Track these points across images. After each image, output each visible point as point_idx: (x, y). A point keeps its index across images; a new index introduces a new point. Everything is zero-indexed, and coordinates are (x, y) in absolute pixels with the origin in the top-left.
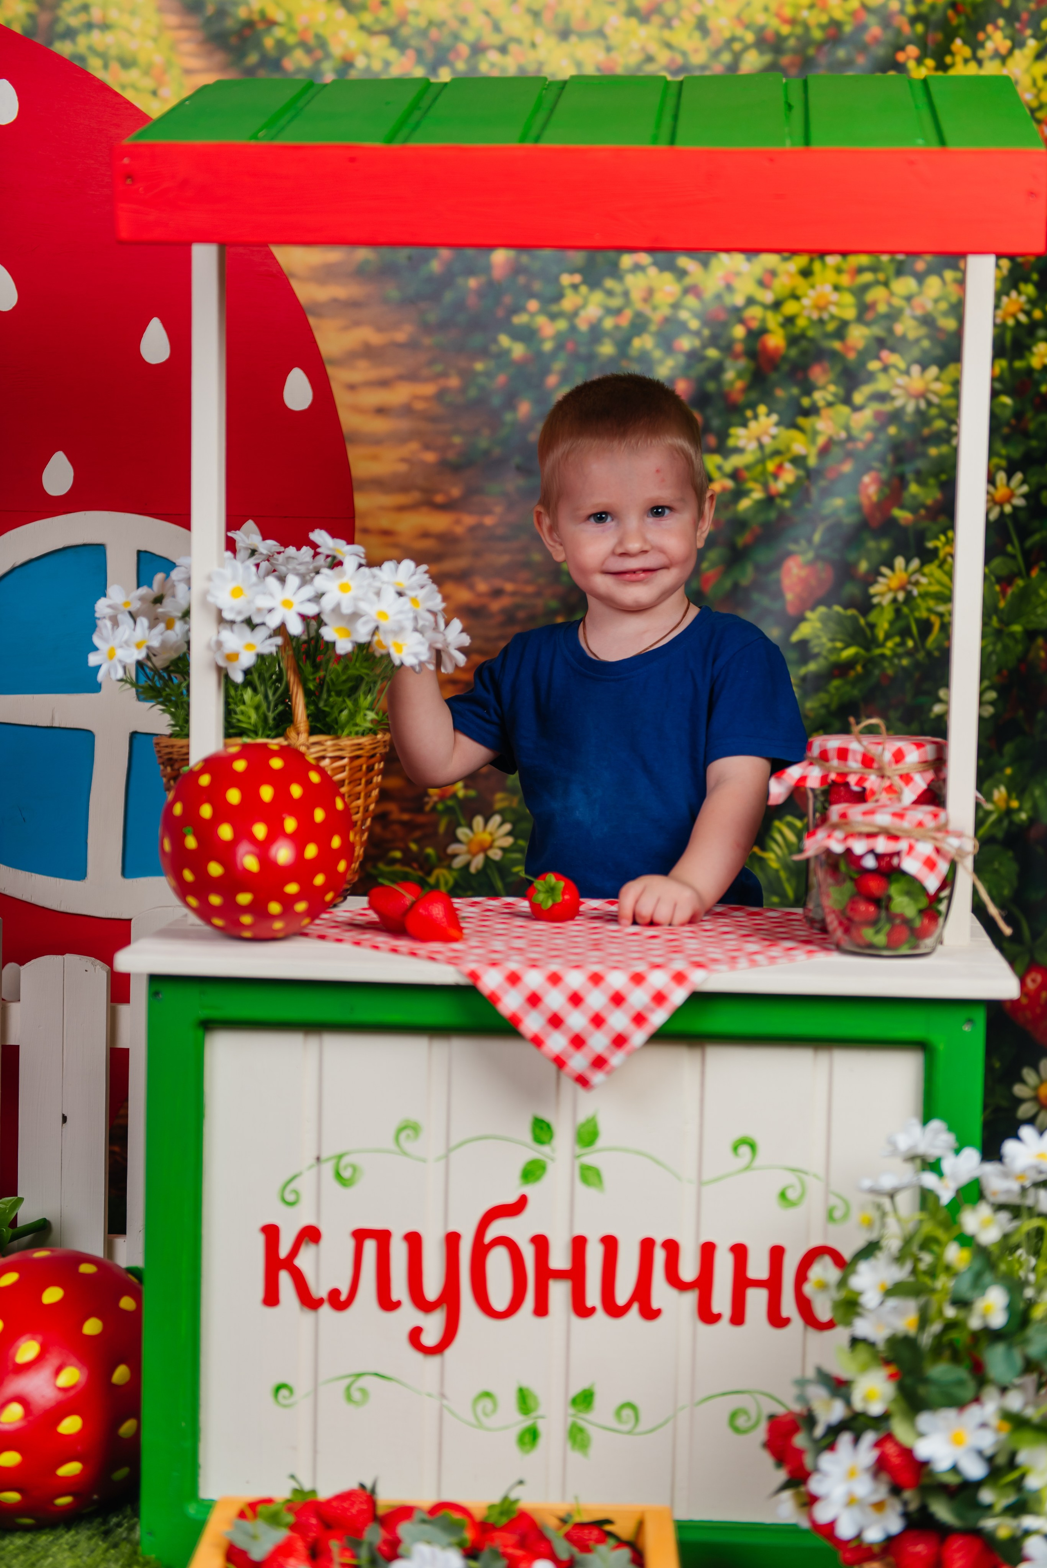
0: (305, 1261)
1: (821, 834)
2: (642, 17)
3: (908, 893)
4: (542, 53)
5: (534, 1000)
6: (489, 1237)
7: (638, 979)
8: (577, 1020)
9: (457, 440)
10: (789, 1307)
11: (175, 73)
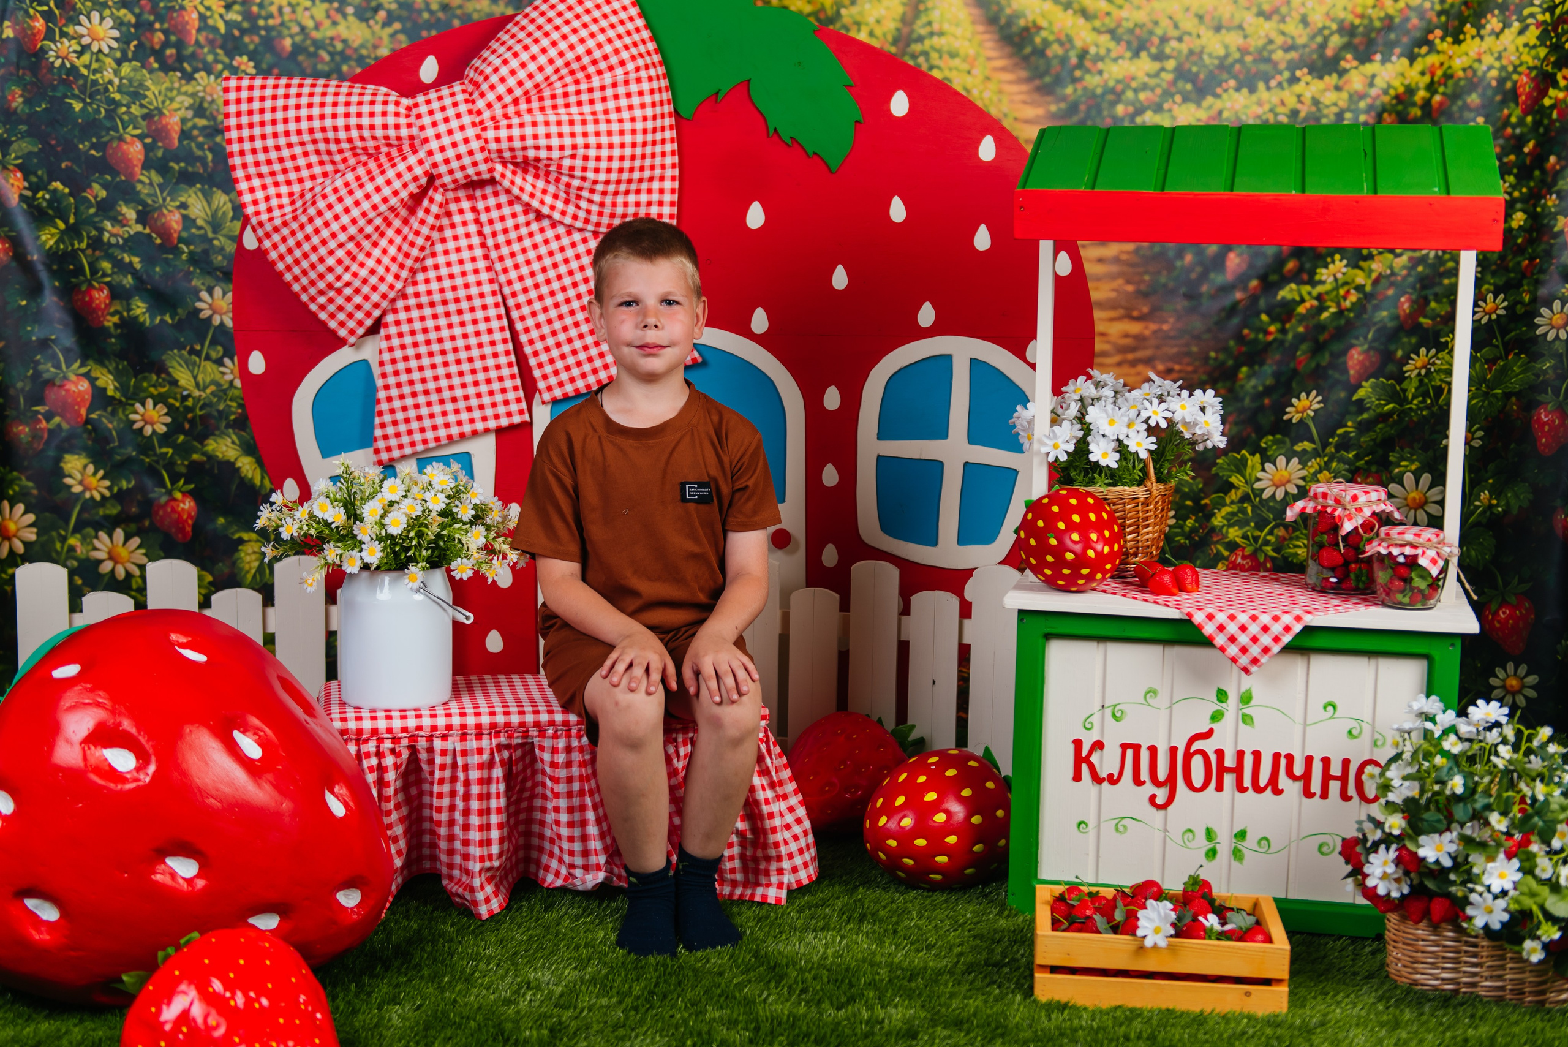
0: (1094, 758)
1: (1375, 543)
2: (1267, 16)
3: (1422, 577)
4: (1204, 41)
5: (1221, 628)
6: (1192, 750)
7: (1276, 619)
8: (1244, 639)
9: (1147, 278)
10: (1352, 790)
11: (981, 60)
